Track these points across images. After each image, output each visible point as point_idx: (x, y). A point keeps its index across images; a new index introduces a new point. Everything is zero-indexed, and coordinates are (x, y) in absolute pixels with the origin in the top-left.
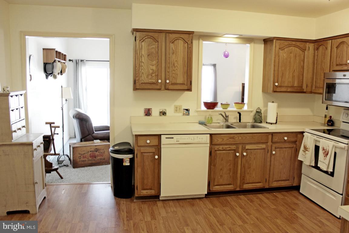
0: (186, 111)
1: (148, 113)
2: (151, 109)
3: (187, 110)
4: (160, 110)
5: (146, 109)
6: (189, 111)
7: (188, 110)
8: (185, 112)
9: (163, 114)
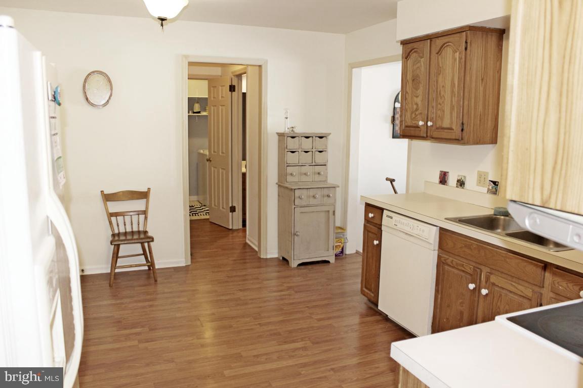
0: (493, 185)
1: (443, 179)
2: (448, 172)
3: (494, 183)
4: (459, 176)
5: (441, 172)
6: (497, 185)
7: (497, 183)
8: (490, 187)
9: (461, 185)
